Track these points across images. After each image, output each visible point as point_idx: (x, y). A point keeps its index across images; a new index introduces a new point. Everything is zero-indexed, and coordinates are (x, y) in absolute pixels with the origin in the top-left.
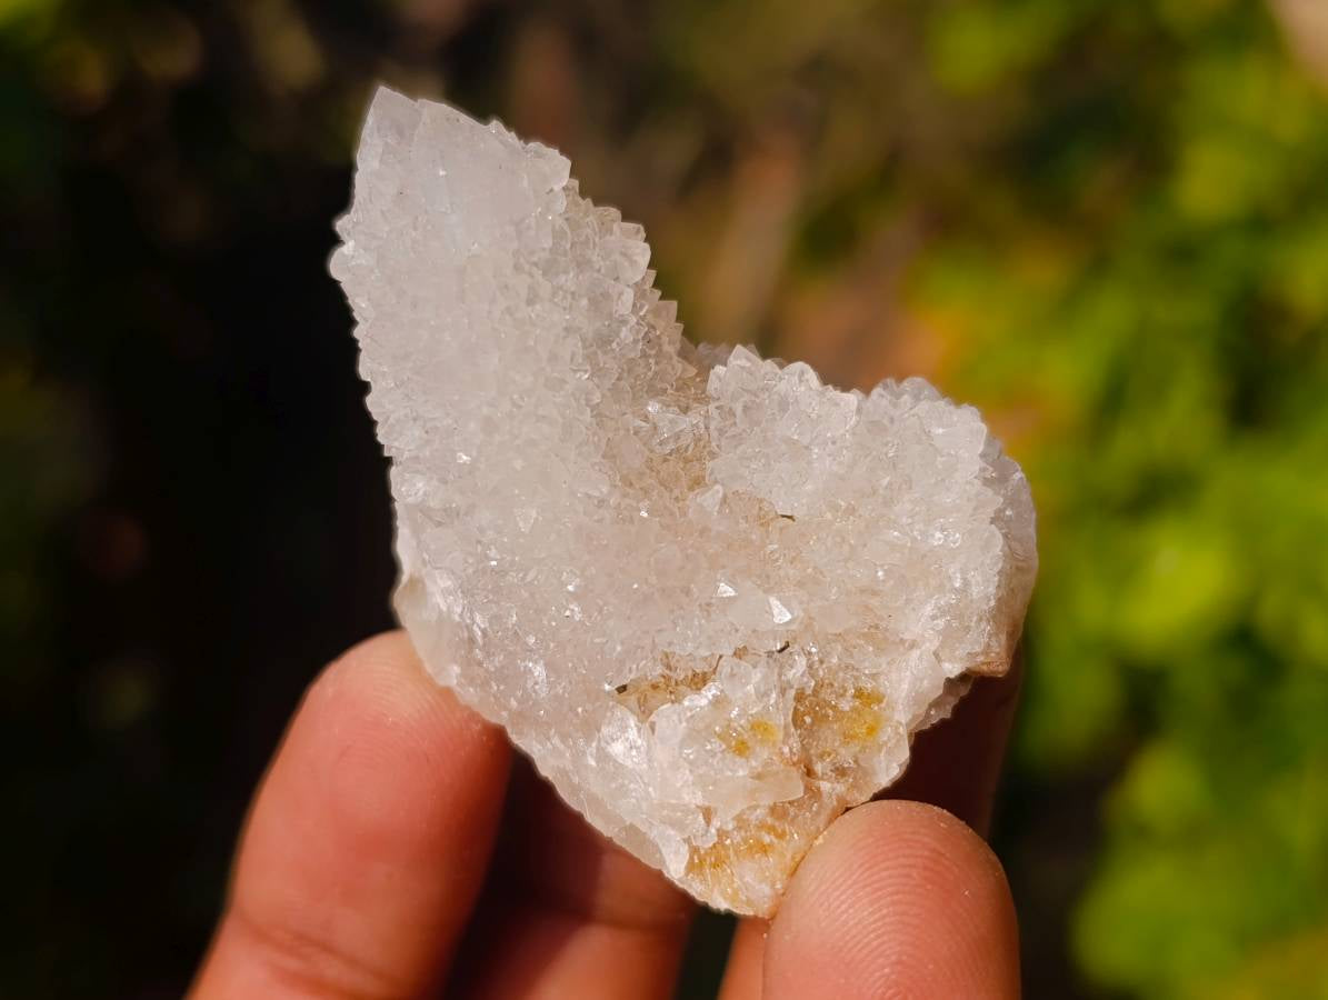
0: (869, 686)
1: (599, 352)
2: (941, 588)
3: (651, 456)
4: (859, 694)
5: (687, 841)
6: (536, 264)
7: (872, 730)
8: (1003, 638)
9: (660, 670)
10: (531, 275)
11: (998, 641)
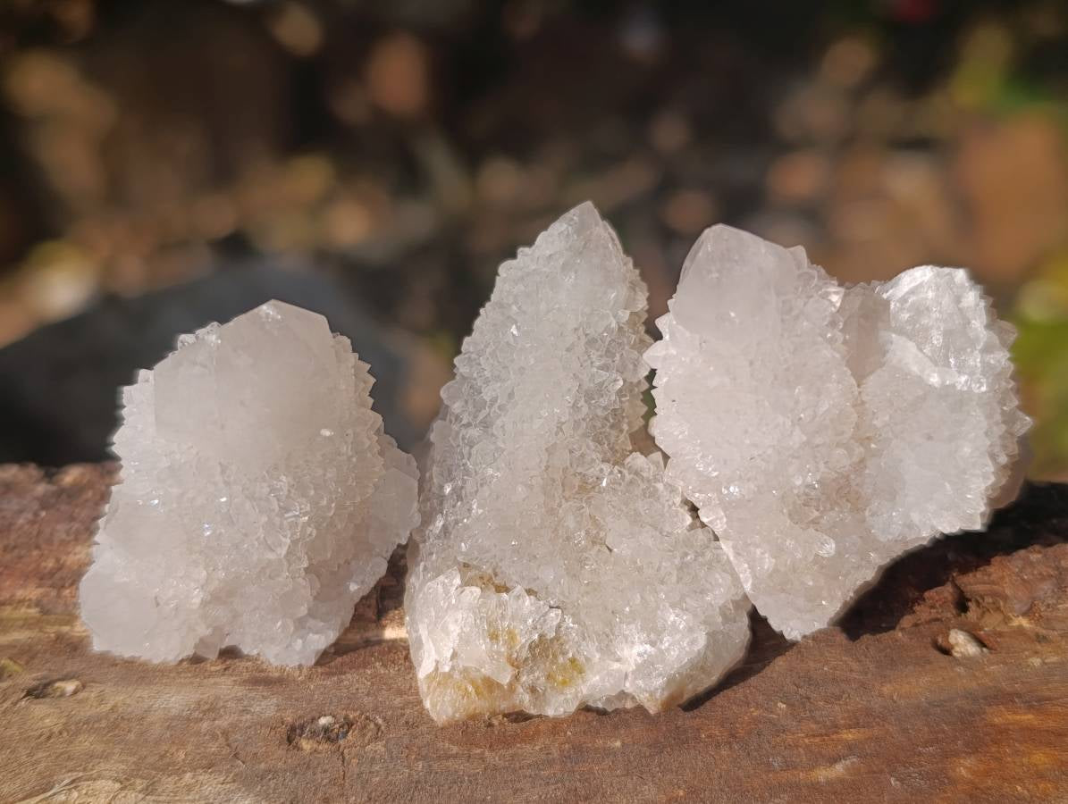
0: (581, 659)
1: (583, 399)
2: (653, 644)
3: (569, 467)
4: (573, 661)
5: (437, 662)
6: (586, 335)
7: (564, 683)
8: (666, 694)
9: (490, 571)
10: (579, 339)
11: (662, 694)
